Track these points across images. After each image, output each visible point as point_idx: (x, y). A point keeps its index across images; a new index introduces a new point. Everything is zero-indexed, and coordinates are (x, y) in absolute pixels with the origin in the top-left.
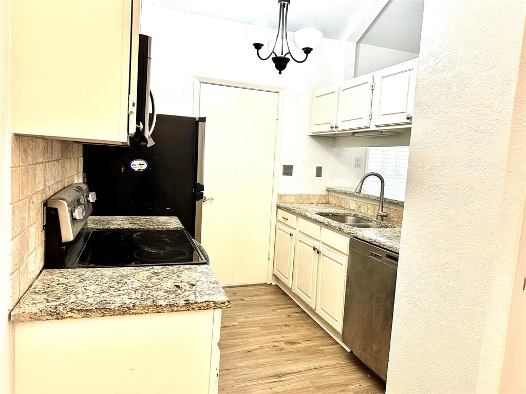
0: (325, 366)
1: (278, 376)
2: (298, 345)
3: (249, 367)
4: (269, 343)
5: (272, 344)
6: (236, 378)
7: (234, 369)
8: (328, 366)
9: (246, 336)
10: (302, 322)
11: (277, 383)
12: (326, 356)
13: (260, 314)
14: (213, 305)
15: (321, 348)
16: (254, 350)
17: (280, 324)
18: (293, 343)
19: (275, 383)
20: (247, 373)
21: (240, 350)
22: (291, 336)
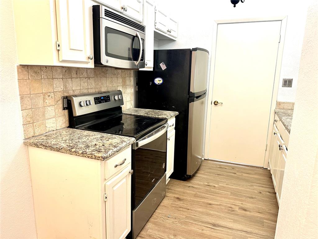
0: (255, 234)
1: (214, 225)
2: (248, 213)
3: (202, 213)
4: (228, 204)
5: (229, 205)
6: (188, 215)
7: (191, 210)
8: (257, 234)
9: (217, 195)
10: (268, 199)
11: (210, 229)
12: (263, 227)
13: (239, 185)
14: (94, 157)
15: (265, 220)
16: (214, 204)
17: (247, 195)
18: (245, 210)
19: (208, 228)
20: (197, 215)
21: (205, 201)
22: (248, 205)
